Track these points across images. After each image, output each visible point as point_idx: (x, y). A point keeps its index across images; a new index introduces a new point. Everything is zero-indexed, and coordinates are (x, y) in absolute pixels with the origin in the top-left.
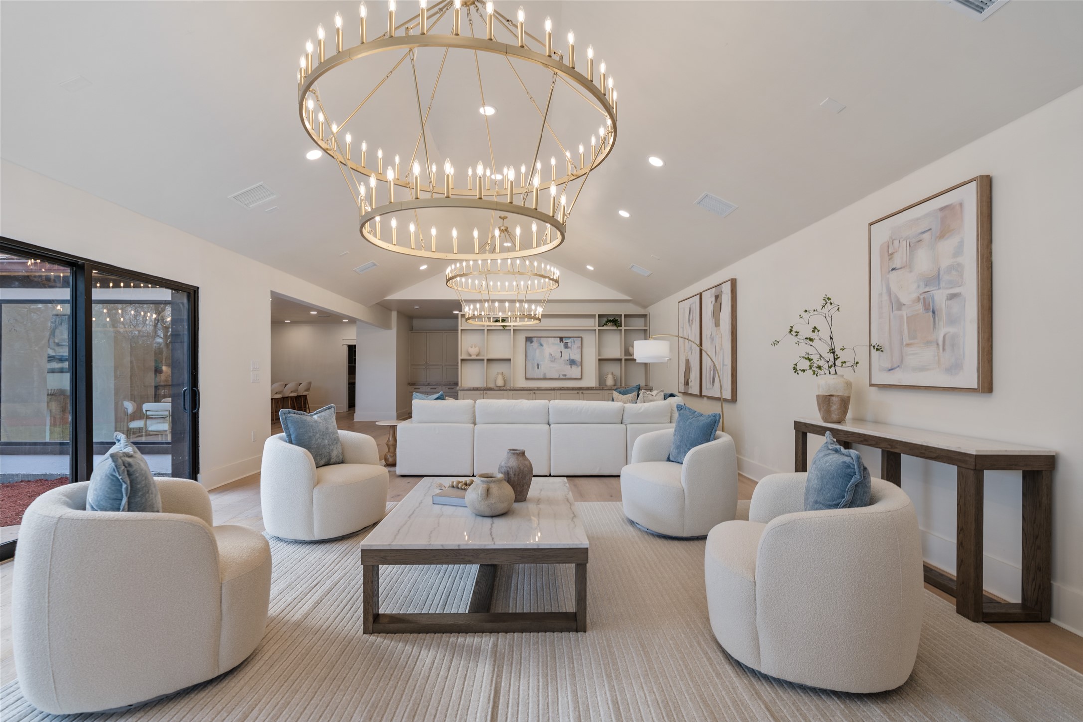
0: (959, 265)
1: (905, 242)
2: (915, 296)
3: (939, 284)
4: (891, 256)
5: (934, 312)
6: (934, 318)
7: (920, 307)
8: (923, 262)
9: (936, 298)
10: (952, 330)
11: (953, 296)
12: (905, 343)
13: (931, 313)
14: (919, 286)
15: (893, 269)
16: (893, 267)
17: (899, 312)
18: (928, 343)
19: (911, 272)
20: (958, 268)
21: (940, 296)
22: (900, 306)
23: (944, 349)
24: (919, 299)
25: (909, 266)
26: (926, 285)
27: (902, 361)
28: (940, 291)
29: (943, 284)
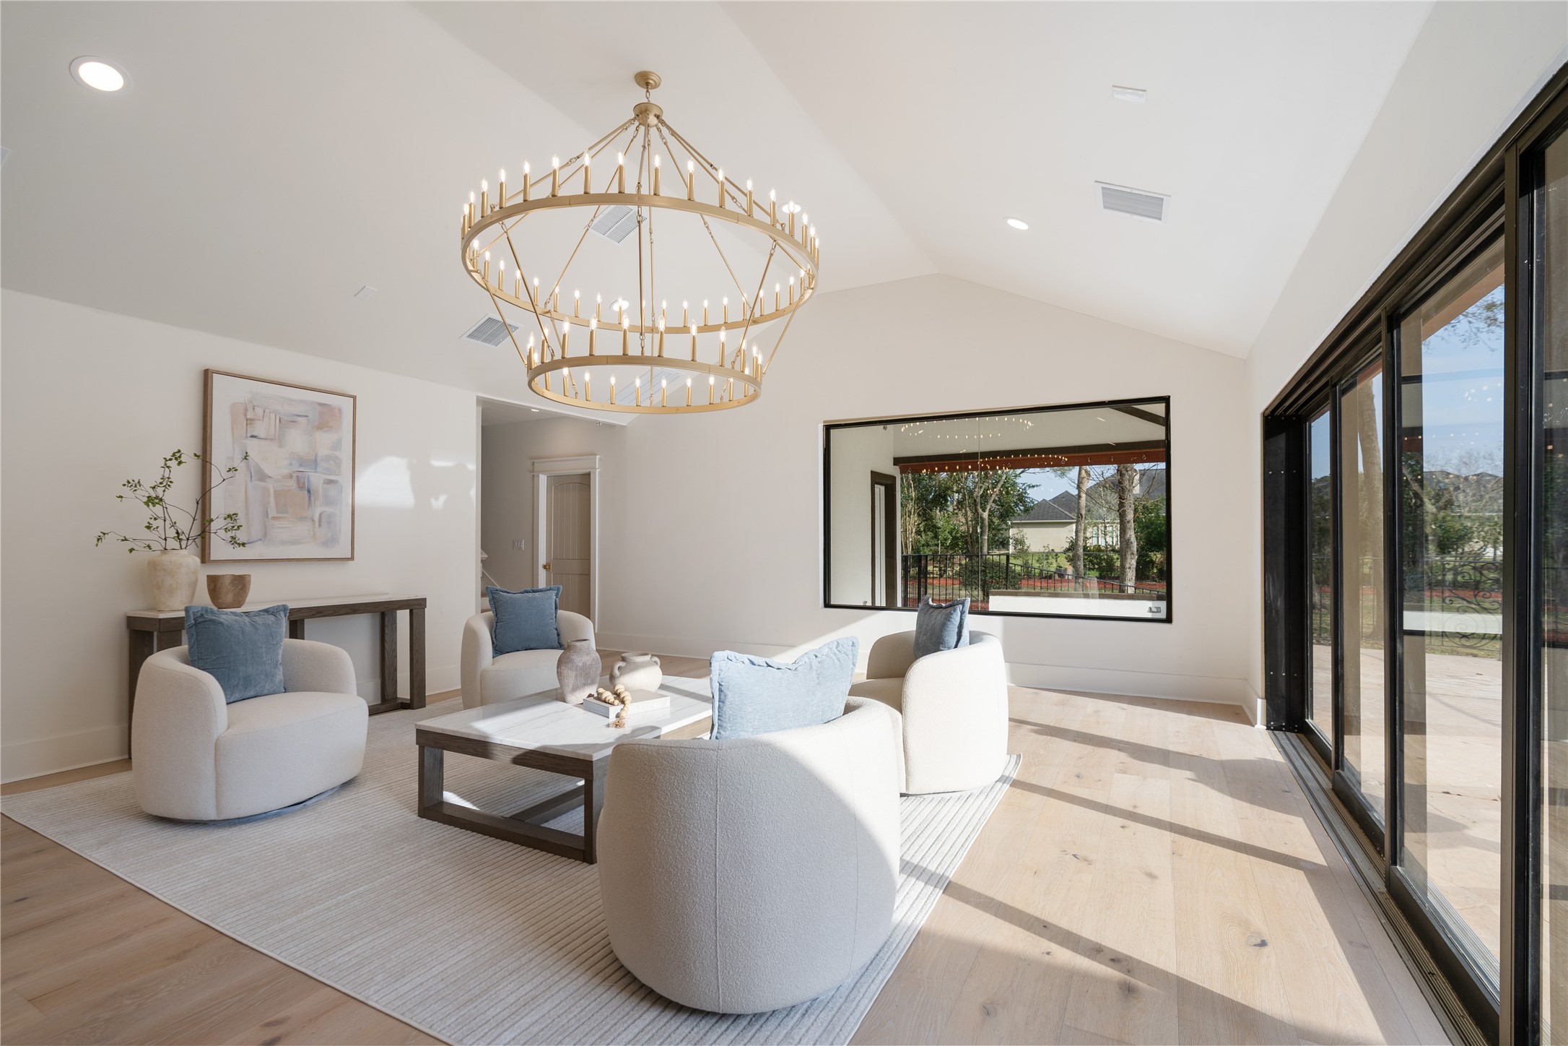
0: (337, 457)
1: (273, 416)
2: (286, 471)
3: (316, 468)
4: (250, 422)
5: (309, 492)
6: (310, 497)
7: (292, 484)
8: (297, 441)
9: (312, 479)
10: (328, 510)
11: (330, 482)
12: (270, 516)
13: (306, 492)
14: (291, 464)
15: (252, 436)
16: (254, 434)
17: (262, 484)
18: (302, 519)
19: (281, 447)
20: (337, 461)
21: (316, 479)
22: (263, 477)
23: (320, 525)
24: (291, 476)
25: (279, 439)
26: (301, 466)
27: (265, 535)
28: (316, 474)
29: (319, 469)
